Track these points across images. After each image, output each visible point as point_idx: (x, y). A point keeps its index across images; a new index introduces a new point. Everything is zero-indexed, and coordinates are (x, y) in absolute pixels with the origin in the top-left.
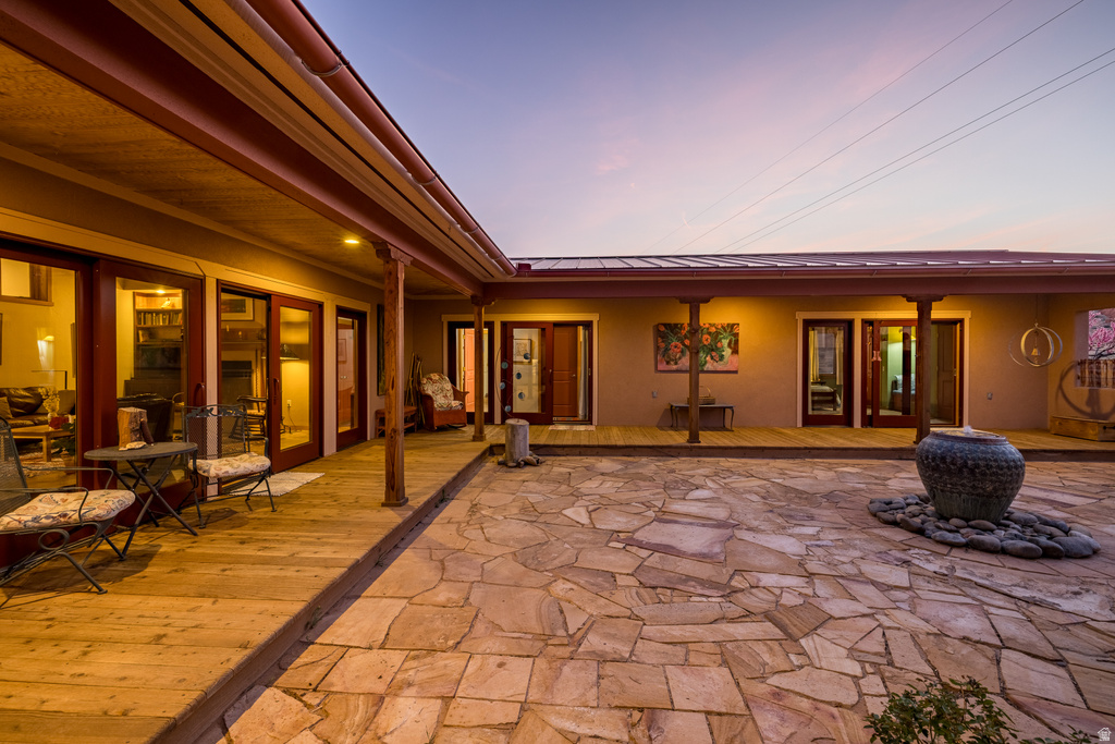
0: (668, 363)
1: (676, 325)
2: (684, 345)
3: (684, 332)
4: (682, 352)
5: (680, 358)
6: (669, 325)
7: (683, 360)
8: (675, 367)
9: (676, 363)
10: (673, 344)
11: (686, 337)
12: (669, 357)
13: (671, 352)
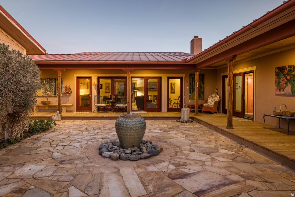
0: (280, 90)
1: (283, 67)
2: (287, 79)
3: (286, 71)
4: (286, 83)
5: (285, 87)
6: (280, 68)
7: (287, 88)
8: (283, 93)
9: (283, 91)
10: (282, 79)
11: (288, 74)
12: (280, 87)
13: (281, 84)
